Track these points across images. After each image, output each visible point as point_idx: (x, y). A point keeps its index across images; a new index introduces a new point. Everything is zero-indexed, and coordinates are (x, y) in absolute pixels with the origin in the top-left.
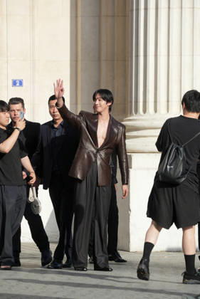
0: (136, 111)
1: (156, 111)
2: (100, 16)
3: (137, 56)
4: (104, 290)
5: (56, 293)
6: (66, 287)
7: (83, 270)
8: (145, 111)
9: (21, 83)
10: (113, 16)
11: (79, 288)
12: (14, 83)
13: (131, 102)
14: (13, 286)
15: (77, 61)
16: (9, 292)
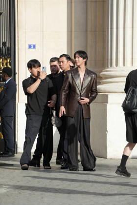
0: (111, 65)
1: (124, 65)
2: (87, 2)
3: (112, 28)
4: (90, 184)
5: (58, 185)
6: (64, 182)
7: (76, 171)
8: (117, 65)
9: (34, 47)
10: (96, 2)
11: (73, 183)
12: (30, 47)
13: (108, 59)
14: (30, 181)
15: (71, 32)
16: (27, 185)
